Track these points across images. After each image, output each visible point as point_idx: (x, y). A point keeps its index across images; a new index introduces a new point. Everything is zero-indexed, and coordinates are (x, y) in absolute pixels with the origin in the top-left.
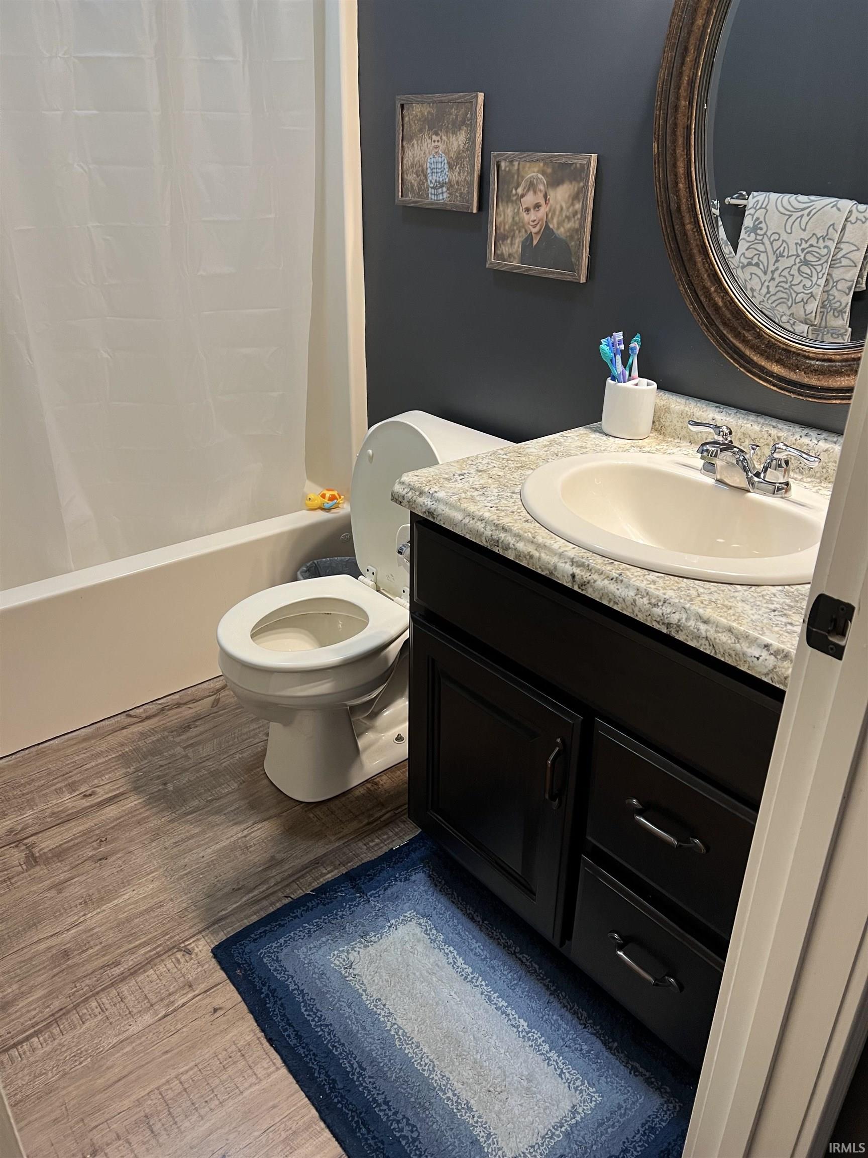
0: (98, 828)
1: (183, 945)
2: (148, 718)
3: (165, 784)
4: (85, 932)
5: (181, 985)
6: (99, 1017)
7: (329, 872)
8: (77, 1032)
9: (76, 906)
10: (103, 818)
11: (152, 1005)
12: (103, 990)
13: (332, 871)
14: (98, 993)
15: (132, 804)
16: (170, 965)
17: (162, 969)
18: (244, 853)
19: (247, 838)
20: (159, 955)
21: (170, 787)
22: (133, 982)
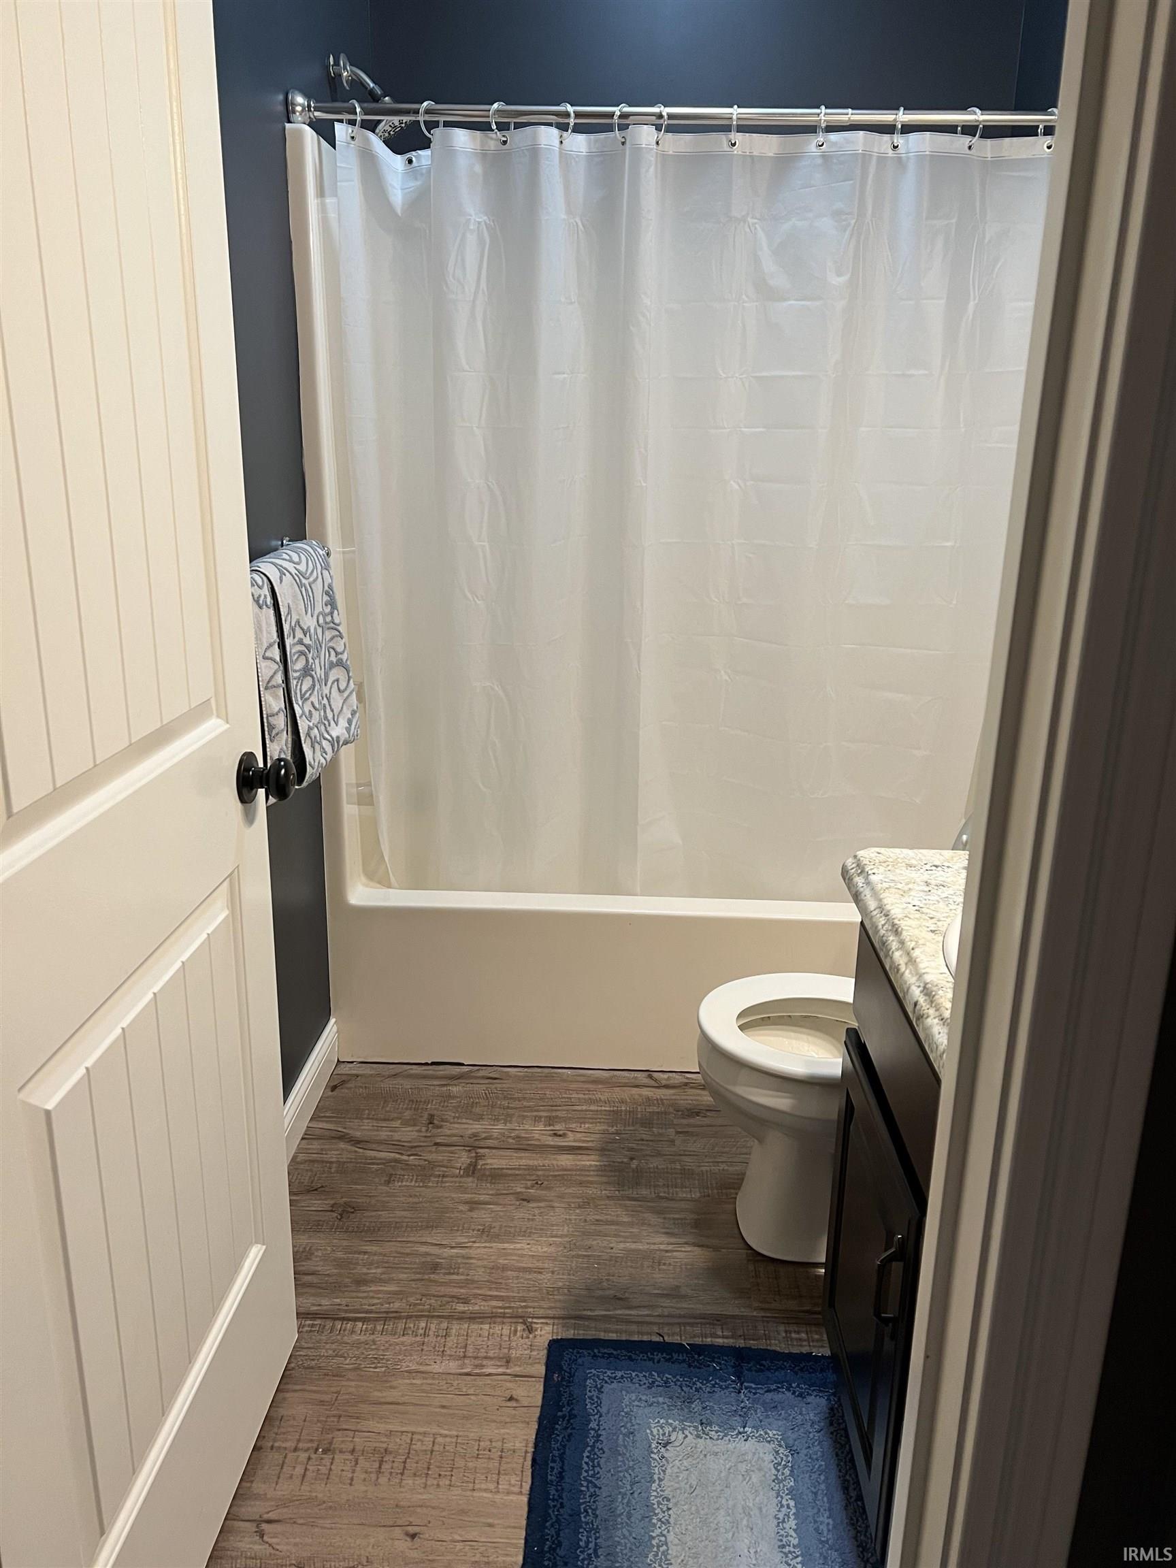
0: (542, 1170)
1: (530, 1320)
2: (667, 1087)
3: (632, 1159)
4: (463, 1257)
5: (501, 1356)
6: (418, 1339)
7: (723, 1337)
8: (393, 1340)
9: (473, 1230)
10: (555, 1162)
11: (465, 1357)
12: (439, 1317)
13: (727, 1337)
14: (433, 1317)
15: (588, 1163)
16: (506, 1332)
17: (497, 1329)
18: (653, 1267)
19: (667, 1254)
20: (504, 1316)
21: (634, 1164)
22: (466, 1326)
